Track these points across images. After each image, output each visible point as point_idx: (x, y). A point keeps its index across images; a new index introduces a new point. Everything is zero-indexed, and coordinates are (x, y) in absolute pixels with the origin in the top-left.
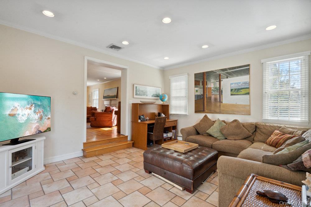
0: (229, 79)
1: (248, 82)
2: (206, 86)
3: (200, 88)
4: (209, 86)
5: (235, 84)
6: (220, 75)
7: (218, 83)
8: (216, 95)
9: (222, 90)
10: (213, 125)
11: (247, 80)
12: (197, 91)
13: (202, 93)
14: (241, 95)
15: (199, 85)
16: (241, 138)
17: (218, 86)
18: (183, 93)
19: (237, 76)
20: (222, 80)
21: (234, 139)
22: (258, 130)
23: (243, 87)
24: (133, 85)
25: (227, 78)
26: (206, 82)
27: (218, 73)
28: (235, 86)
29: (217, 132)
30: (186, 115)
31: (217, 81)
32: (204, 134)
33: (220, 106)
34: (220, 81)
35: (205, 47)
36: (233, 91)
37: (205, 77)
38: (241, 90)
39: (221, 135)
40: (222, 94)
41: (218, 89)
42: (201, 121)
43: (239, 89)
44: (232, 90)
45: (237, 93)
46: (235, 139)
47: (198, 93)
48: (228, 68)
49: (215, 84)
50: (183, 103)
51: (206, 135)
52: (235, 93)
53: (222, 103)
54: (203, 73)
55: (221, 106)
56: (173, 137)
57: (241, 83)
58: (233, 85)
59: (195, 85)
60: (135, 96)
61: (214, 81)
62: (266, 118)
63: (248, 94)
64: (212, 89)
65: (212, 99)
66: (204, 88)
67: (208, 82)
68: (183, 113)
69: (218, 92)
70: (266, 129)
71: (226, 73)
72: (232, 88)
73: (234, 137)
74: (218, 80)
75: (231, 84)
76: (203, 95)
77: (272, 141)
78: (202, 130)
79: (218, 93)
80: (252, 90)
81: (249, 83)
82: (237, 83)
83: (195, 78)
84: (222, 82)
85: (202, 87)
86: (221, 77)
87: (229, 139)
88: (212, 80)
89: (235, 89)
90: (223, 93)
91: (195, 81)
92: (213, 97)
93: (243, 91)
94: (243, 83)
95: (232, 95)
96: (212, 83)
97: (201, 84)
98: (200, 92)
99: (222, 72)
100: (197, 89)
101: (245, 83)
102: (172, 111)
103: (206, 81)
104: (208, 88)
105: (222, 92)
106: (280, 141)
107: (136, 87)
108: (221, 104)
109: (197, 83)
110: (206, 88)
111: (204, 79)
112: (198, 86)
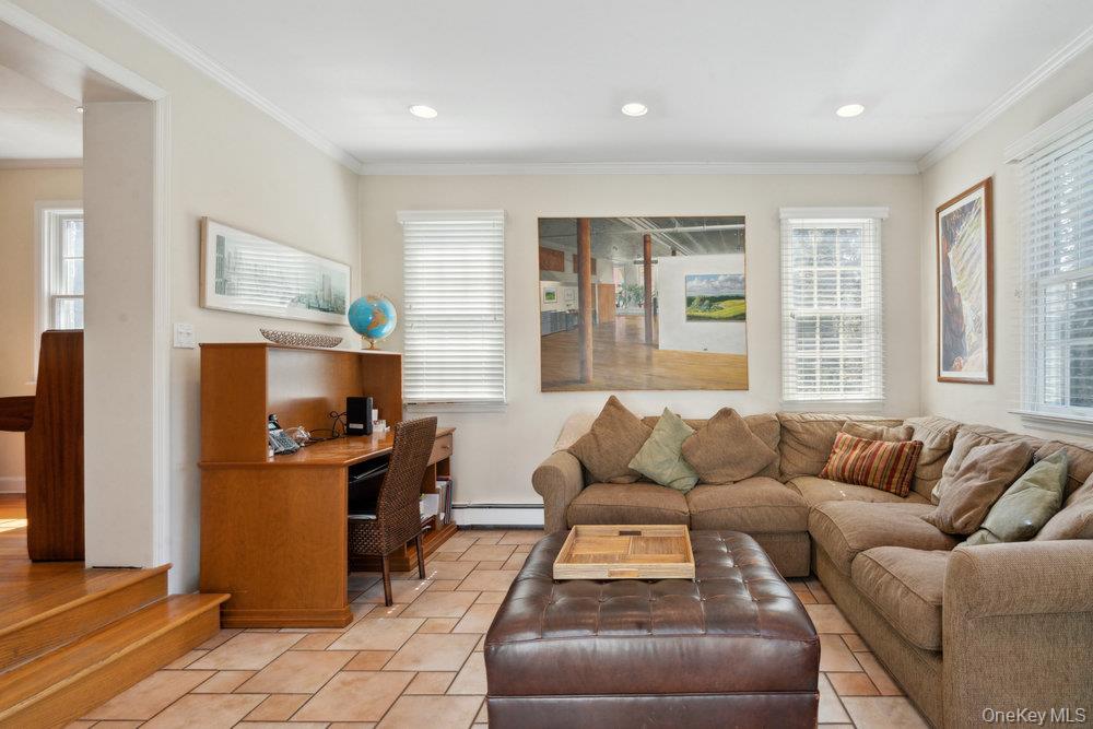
0: (679, 259)
1: (741, 278)
2: (591, 279)
3: (567, 284)
4: (604, 278)
5: (703, 278)
6: (646, 240)
7: (641, 268)
8: (634, 317)
9: (655, 299)
10: (649, 435)
11: (739, 271)
12: (550, 295)
13: (575, 306)
14: (720, 319)
15: (561, 269)
16: (751, 474)
17: (641, 283)
18: (482, 301)
19: (708, 251)
20: (656, 262)
21: (730, 479)
22: (788, 438)
23: (725, 293)
24: (201, 226)
25: (674, 254)
26: (594, 262)
27: (640, 230)
28: (701, 289)
29: (670, 461)
30: (499, 403)
31: (635, 263)
32: (619, 479)
33: (649, 358)
34: (647, 264)
35: (634, 109)
36: (695, 303)
37: (589, 239)
38: (722, 304)
39: (687, 473)
40: (655, 314)
41: (642, 292)
42: (599, 422)
43: (714, 300)
44: (690, 301)
45: (707, 314)
46: (735, 479)
47: (558, 306)
48: (676, 218)
49: (627, 272)
50: (482, 346)
51: (625, 480)
52: (700, 313)
53: (657, 346)
54: (578, 219)
55: (655, 360)
56: (442, 516)
57: (721, 278)
58: (695, 283)
59: (542, 267)
60: (213, 299)
61: (624, 260)
62: (791, 398)
63: (741, 317)
64: (618, 290)
65: (617, 333)
66: (581, 285)
67: (600, 262)
68: (482, 392)
69: (640, 306)
70: (812, 434)
71: (671, 234)
72: (692, 294)
73: (730, 471)
74: (642, 259)
75: (689, 278)
76: (580, 314)
77: (848, 466)
78: (609, 461)
79: (642, 310)
80: (752, 306)
81: (744, 280)
82: (708, 278)
83: (540, 237)
84: (655, 268)
85: (574, 278)
86: (653, 248)
87: (712, 484)
88: (618, 257)
89: (703, 300)
90: (659, 310)
91: (542, 250)
92: (620, 324)
93: (728, 308)
94: (727, 281)
95: (690, 318)
96: (616, 270)
97: (569, 265)
98: (565, 301)
99: (656, 230)
100: (548, 285)
101: (734, 280)
102: (420, 390)
103: (590, 254)
104: (601, 286)
105: (656, 307)
106: (875, 464)
107: (220, 241)
108: (655, 352)
109: (549, 262)
110: (593, 285)
111: (580, 244)
112: (556, 274)
